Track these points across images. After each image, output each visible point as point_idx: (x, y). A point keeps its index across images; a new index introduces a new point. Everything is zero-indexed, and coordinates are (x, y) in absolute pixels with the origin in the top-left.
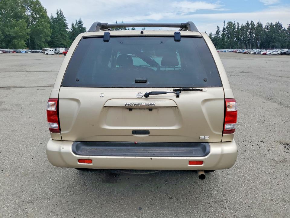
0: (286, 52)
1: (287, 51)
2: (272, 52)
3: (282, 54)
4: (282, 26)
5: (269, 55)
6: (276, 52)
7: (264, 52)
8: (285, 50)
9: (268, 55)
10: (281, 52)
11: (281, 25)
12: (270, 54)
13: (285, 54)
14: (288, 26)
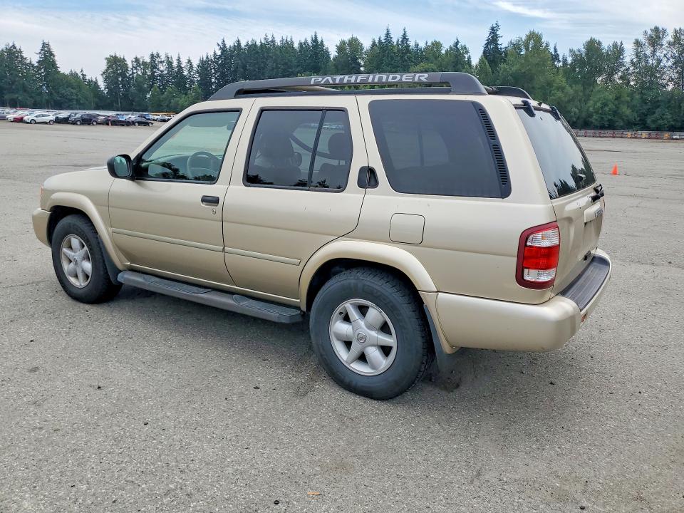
0: (68, 118)
1: (70, 116)
2: (37, 117)
3: (58, 121)
4: (25, 56)
5: (30, 123)
6: (46, 116)
7: (16, 116)
8: (64, 114)
9: (28, 123)
10: (57, 118)
11: (20, 52)
12: (33, 122)
13: (65, 121)
14: (38, 56)
